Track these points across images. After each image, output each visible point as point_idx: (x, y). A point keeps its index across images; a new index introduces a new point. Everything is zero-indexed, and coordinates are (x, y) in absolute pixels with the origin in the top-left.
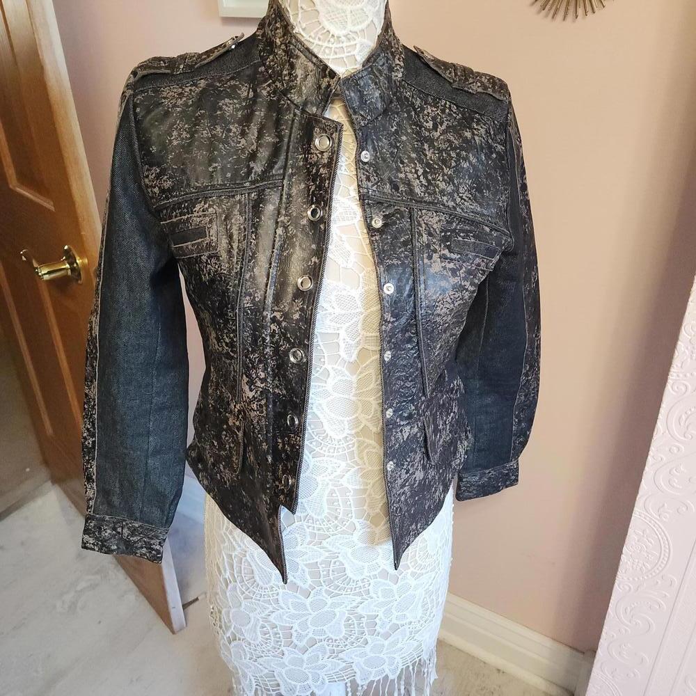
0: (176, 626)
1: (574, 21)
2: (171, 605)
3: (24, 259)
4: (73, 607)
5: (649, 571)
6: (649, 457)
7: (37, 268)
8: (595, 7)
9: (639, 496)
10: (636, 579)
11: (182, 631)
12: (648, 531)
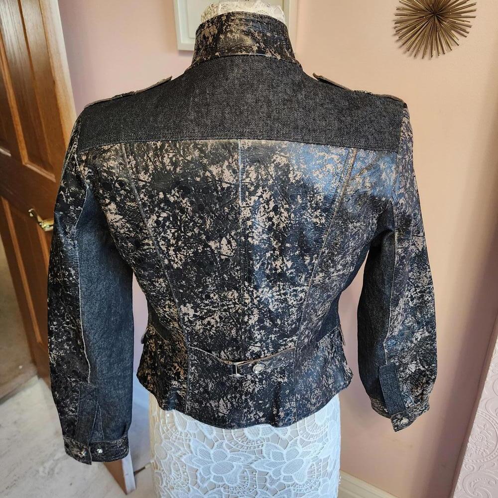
0: (128, 489)
1: (430, 59)
2: (125, 472)
3: (31, 215)
4: (51, 472)
5: (489, 455)
6: (489, 371)
7: (41, 222)
8: (445, 50)
9: (481, 399)
10: (479, 461)
11: (133, 492)
12: (488, 425)
